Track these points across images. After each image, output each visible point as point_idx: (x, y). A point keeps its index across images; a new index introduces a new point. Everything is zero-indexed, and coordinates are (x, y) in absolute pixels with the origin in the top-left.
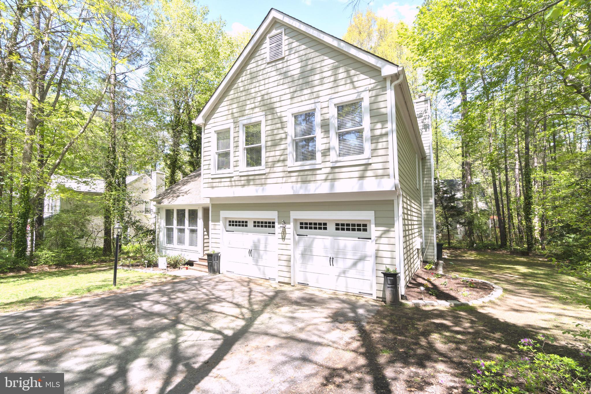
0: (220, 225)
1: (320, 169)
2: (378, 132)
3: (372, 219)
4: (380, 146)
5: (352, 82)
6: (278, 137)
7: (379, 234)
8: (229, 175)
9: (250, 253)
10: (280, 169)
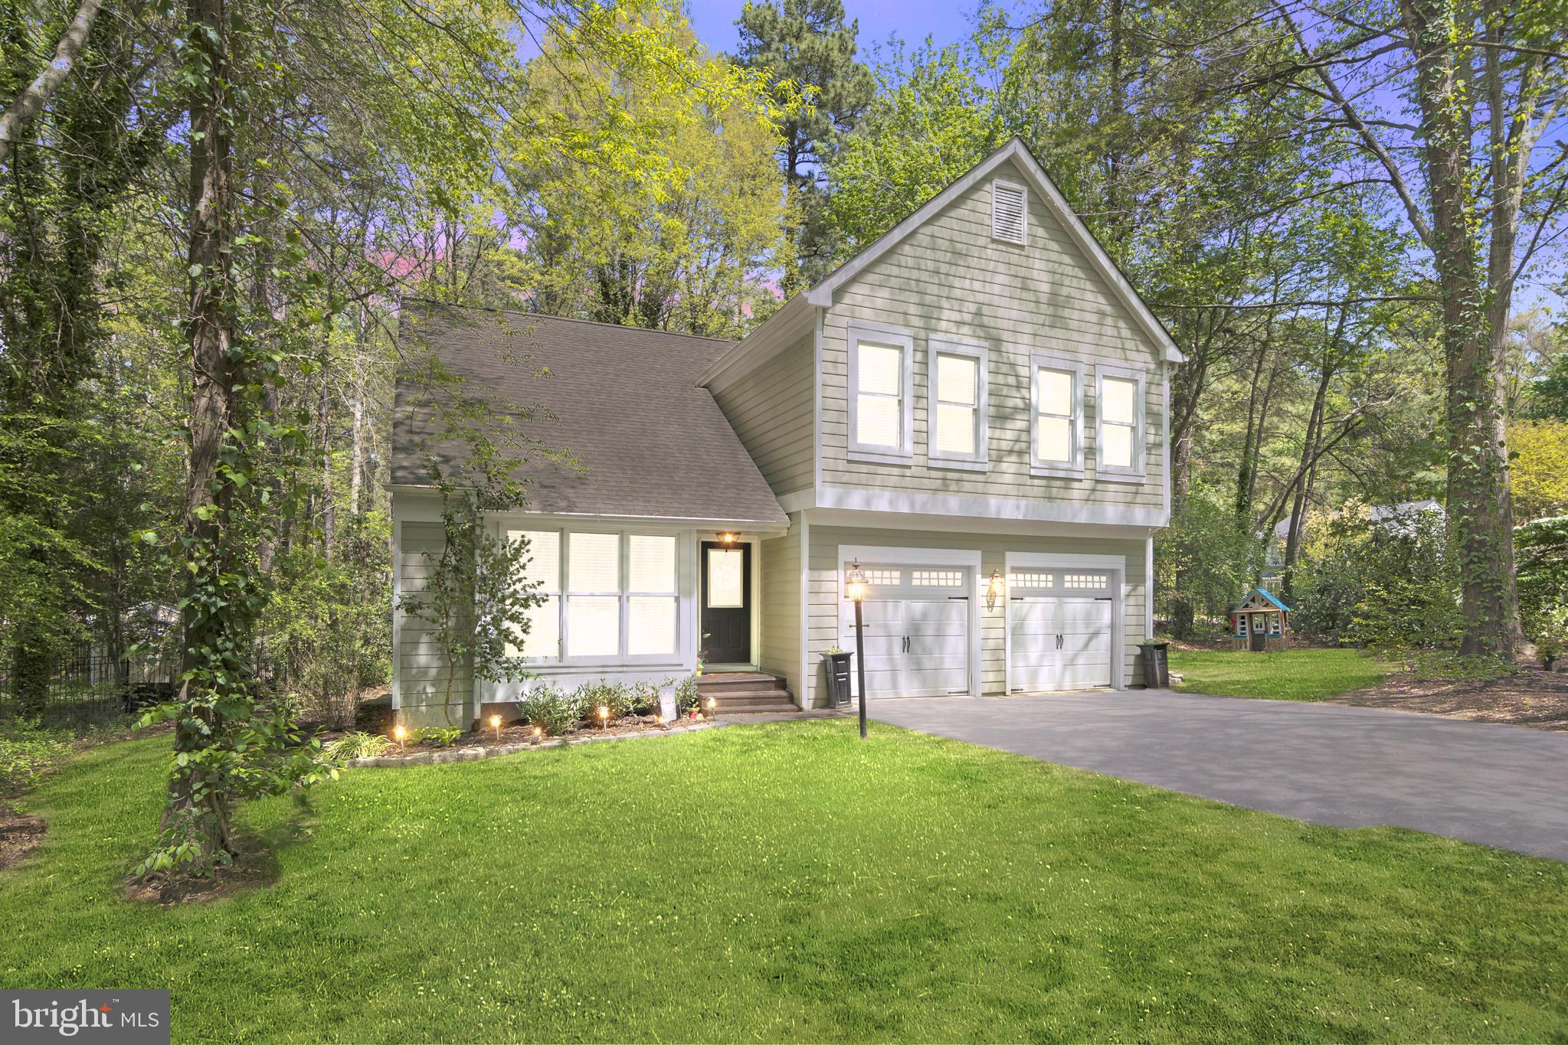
1: (1080, 480)
2: (1151, 439)
3: (1122, 568)
4: (1154, 460)
5: (1125, 349)
6: (1010, 403)
7: (1128, 590)
8: (898, 461)
9: (907, 644)
10: (1012, 468)
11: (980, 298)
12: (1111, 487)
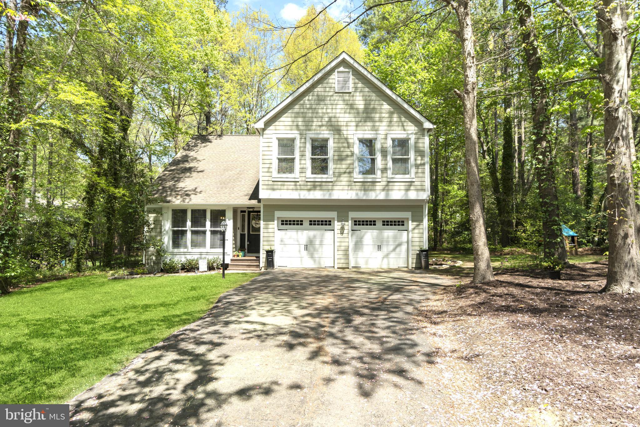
0: (274, 225)
1: (380, 182)
2: (419, 162)
3: (410, 217)
4: (420, 171)
5: (403, 126)
6: (345, 154)
7: (413, 226)
8: (293, 180)
9: (306, 247)
10: (346, 179)
11: (331, 115)
12: (396, 184)
